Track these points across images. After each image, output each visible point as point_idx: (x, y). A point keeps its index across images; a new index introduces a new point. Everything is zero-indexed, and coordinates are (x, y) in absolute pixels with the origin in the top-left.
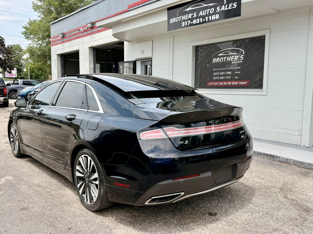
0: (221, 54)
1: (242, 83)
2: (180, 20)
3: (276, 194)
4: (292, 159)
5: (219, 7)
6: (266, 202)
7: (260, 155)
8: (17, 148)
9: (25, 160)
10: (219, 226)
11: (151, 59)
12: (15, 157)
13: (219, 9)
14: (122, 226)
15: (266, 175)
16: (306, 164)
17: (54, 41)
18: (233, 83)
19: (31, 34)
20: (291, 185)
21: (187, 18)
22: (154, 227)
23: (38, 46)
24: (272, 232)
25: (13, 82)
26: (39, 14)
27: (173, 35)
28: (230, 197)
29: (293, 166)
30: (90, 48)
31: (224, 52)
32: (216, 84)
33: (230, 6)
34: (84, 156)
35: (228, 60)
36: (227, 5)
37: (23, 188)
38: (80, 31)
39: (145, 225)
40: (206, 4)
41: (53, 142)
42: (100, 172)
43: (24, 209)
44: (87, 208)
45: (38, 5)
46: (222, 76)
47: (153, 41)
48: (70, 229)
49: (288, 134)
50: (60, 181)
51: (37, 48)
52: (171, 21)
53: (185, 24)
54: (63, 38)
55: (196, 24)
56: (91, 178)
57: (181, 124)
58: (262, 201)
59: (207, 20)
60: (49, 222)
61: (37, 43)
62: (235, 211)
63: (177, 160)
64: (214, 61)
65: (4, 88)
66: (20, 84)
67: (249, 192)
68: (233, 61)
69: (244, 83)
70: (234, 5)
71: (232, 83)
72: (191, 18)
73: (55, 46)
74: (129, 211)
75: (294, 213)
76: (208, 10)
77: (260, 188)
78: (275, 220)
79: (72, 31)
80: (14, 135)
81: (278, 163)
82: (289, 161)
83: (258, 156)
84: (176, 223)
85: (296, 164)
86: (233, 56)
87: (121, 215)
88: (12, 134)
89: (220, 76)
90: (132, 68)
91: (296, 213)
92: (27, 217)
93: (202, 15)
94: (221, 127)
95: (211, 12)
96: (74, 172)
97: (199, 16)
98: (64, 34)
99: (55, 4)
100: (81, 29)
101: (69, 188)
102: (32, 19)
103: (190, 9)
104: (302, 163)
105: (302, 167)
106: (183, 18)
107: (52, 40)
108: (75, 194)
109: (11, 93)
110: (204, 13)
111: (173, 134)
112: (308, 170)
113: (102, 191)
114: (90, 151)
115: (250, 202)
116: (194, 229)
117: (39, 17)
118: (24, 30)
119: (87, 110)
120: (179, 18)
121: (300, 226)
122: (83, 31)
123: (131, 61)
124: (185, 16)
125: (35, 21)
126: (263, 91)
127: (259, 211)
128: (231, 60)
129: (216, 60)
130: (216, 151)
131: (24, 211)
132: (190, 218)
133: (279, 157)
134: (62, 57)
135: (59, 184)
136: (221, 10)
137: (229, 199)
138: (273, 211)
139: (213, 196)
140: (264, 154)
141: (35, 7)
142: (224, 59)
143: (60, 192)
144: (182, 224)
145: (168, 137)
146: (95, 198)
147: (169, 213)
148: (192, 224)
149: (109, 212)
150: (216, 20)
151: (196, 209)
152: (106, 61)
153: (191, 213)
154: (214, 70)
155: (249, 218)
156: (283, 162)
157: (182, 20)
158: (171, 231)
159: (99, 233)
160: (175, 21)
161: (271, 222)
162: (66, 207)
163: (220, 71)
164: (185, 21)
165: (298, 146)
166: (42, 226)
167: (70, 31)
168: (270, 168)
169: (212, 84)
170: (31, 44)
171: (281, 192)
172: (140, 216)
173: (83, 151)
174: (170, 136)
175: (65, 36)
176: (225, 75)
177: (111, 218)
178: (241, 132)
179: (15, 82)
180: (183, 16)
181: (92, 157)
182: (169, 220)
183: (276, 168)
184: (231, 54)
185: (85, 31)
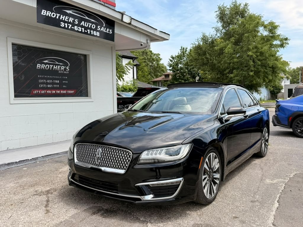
0: (47, 62)
1: (70, 92)
2: (57, 18)
13: (99, 28)
18: (62, 92)
21: (67, 20)
31: (48, 60)
32: (43, 92)
33: (107, 30)
35: (55, 69)
36: (105, 28)
40: (88, 18)
46: (49, 84)
52: (43, 12)
53: (65, 25)
55: (78, 31)
59: (88, 33)
64: (39, 67)
68: (60, 71)
69: (72, 92)
70: (110, 31)
71: (60, 92)
72: (72, 22)
76: (90, 24)
86: (60, 66)
89: (47, 84)
97: (81, 25)
103: (70, 12)
120: (57, 15)
124: (64, 16)
126: (91, 98)
128: (58, 70)
129: (41, 66)
142: (50, 67)
150: (96, 36)
154: (39, 76)
157: (61, 19)
160: (50, 16)
163: (47, 79)
164: (65, 22)
169: (38, 92)
176: (53, 84)
180: (62, 16)
184: (57, 63)
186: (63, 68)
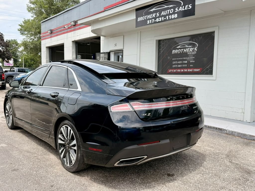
0: (179, 47)
1: (196, 70)
2: (145, 19)
3: (224, 160)
4: (237, 131)
5: (178, 8)
6: (215, 166)
7: (210, 128)
8: (11, 121)
9: (18, 131)
10: (176, 184)
11: (123, 50)
12: (9, 129)
13: (177, 10)
14: (95, 184)
15: (215, 144)
16: (247, 136)
17: (44, 36)
18: (188, 70)
19: (25, 31)
20: (236, 152)
21: (151, 17)
22: (122, 185)
23: (31, 41)
24: (219, 190)
25: (10, 69)
26: (32, 15)
27: (140, 31)
28: (185, 161)
29: (237, 137)
30: (73, 41)
31: (180, 46)
32: (175, 71)
33: (186, 7)
34: (65, 126)
35: (185, 51)
36: (183, 7)
37: (15, 153)
38: (65, 28)
39: (114, 184)
40: (167, 6)
41: (41, 117)
42: (78, 139)
43: (14, 170)
44: (67, 170)
45: (32, 7)
46: (180, 64)
47: (124, 36)
48: (52, 186)
49: (233, 112)
50: (45, 148)
51: (30, 42)
52: (138, 19)
53: (150, 22)
54: (51, 33)
55: (159, 22)
56: (71, 145)
57: (145, 99)
58: (211, 165)
59: (167, 19)
60: (35, 180)
61: (30, 38)
62: (189, 173)
63: (141, 130)
64: (173, 53)
65: (2, 74)
66: (15, 71)
67: (201, 158)
69: (198, 70)
70: (189, 6)
71: (187, 70)
72: (154, 17)
73: (45, 40)
74: (102, 172)
75: (237, 174)
76: (169, 11)
77: (210, 154)
78: (222, 180)
79: (58, 28)
80: (9, 111)
81: (225, 135)
82: (234, 133)
83: (209, 129)
84: (140, 182)
85: (240, 136)
86: (189, 48)
87: (95, 175)
88: (7, 110)
89: (178, 64)
90: (107, 58)
91: (239, 175)
92: (17, 176)
93: (163, 15)
94: (178, 103)
95: (171, 12)
96: (57, 140)
97: (161, 15)
98: (52, 30)
99: (45, 6)
100: (65, 26)
101: (53, 154)
102: (26, 19)
103: (154, 9)
104: (245, 135)
105: (245, 138)
106: (148, 17)
107: (42, 35)
108: (58, 158)
109: (8, 79)
110: (165, 13)
111: (139, 108)
112: (250, 141)
113: (79, 155)
114: (70, 122)
115: (201, 166)
116: (155, 187)
117: (32, 17)
118: (20, 27)
119: (68, 89)
120: (145, 17)
121: (242, 185)
122: (67, 28)
123: (106, 52)
124: (150, 15)
125: (29, 20)
126: (213, 77)
127: (209, 173)
128: (187, 52)
129: (175, 52)
130: (173, 122)
131: (14, 172)
132: (152, 178)
133: (226, 130)
134: (50, 49)
135: (45, 150)
136: (179, 11)
137: (185, 163)
138: (220, 173)
139: (172, 161)
140: (214, 128)
141: (29, 9)
142: (181, 51)
143: (45, 157)
144: (145, 183)
145: (134, 110)
146: (74, 161)
147: (134, 174)
148: (153, 183)
149: (85, 173)
150: (174, 18)
151: (157, 171)
152: (86, 53)
153: (153, 174)
154: (173, 59)
155: (201, 178)
156: (229, 135)
157: (148, 18)
158: (136, 189)
159: (77, 189)
160: (142, 20)
161: (219, 182)
162: (50, 168)
163: (178, 61)
164: (149, 19)
165: (241, 122)
166: (29, 183)
167: (57, 28)
168: (218, 139)
169: (172, 71)
170: (25, 39)
171: (227, 158)
172: (111, 176)
173: (64, 123)
174: (136, 109)
175: (53, 32)
176: (182, 64)
177: (86, 178)
178: (194, 108)
179: (12, 70)
180: (148, 16)
181: (72, 127)
182: (135, 179)
183: (223, 139)
184: (187, 46)
185: (69, 28)
186: (191, 49)
